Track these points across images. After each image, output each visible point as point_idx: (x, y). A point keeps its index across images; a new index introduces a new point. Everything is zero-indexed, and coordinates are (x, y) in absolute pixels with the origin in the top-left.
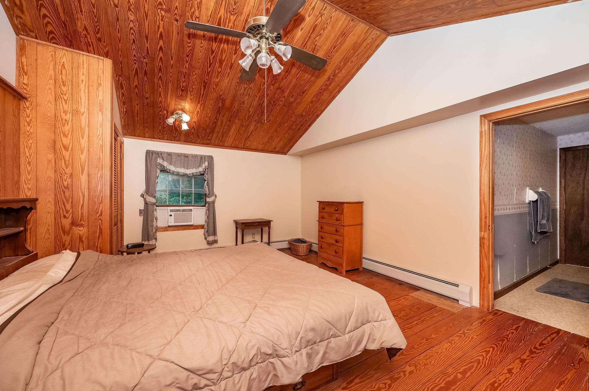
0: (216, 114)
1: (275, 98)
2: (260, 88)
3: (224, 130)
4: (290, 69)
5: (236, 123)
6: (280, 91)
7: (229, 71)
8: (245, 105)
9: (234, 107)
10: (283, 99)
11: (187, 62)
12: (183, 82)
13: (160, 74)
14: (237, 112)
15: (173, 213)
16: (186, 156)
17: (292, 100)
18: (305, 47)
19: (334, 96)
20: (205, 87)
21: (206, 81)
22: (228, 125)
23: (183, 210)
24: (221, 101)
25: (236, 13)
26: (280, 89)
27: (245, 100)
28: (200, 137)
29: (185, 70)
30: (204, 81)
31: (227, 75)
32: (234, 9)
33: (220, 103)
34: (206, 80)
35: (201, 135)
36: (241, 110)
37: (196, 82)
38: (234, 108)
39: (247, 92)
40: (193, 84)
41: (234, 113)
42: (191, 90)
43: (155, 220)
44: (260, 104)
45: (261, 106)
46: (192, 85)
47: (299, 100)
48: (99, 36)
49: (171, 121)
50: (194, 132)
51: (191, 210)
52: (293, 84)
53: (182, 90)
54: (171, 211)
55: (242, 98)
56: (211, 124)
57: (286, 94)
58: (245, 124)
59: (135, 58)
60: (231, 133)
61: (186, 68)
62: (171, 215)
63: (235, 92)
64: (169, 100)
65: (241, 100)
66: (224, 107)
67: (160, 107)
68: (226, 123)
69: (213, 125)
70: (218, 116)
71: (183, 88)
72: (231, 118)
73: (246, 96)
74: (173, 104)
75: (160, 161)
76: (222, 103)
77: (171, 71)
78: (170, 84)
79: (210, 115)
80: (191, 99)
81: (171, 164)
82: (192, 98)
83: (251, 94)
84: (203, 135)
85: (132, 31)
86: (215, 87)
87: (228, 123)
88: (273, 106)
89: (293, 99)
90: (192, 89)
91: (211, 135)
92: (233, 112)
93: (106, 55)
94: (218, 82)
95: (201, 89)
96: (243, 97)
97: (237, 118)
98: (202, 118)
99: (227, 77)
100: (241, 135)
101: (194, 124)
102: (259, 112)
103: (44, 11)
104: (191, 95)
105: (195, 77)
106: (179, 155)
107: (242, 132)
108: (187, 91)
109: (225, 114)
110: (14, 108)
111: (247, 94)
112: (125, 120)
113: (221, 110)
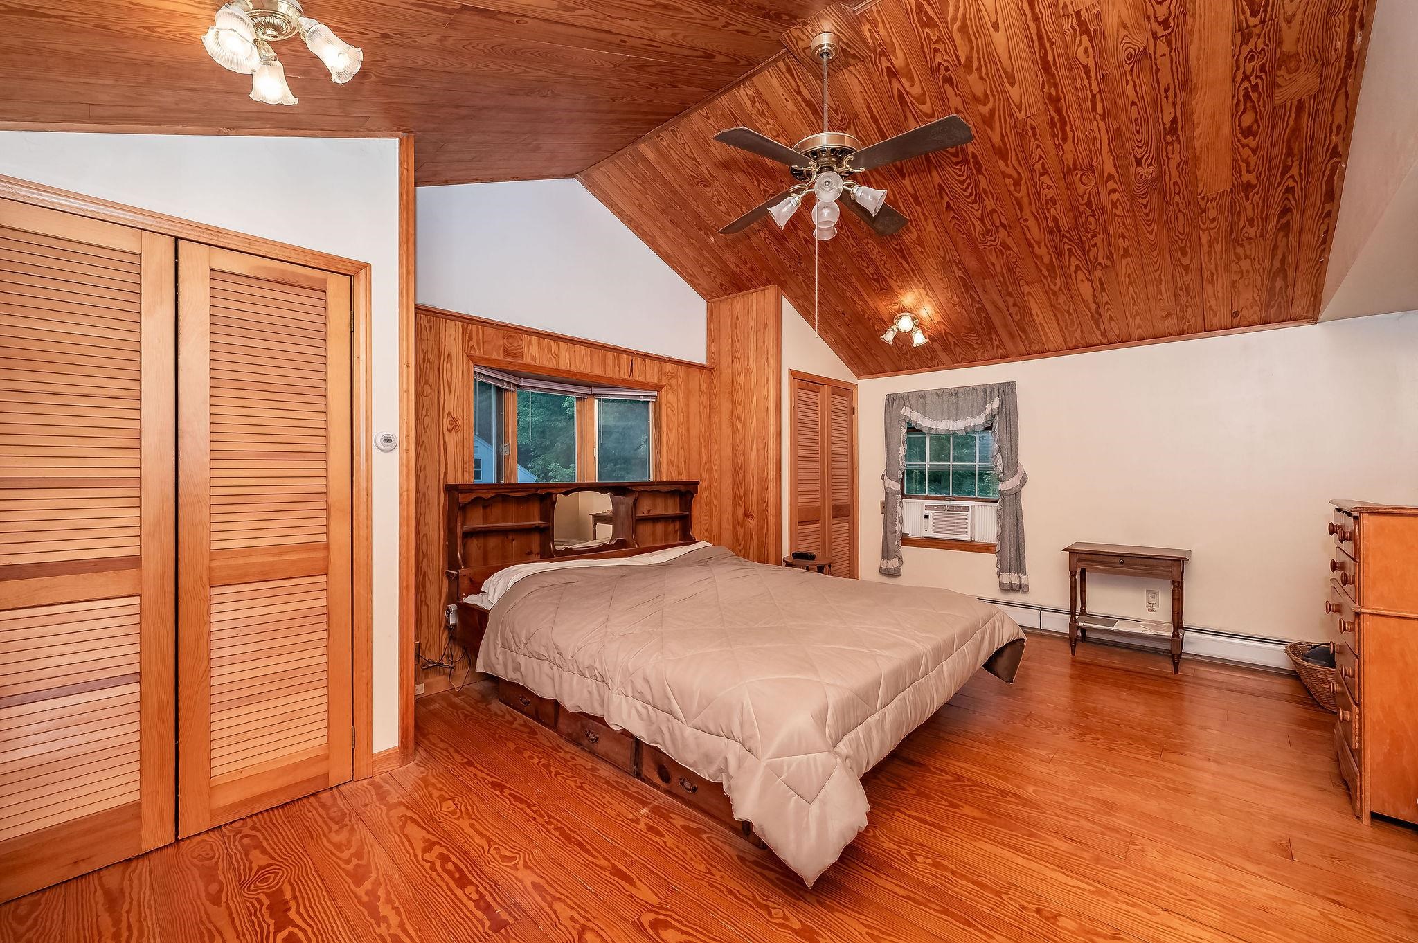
0: (967, 294)
1: (1082, 197)
2: (1016, 198)
3: (1017, 318)
4: (1055, 115)
5: (1030, 293)
6: (1080, 173)
7: (919, 209)
8: (1015, 249)
9: (993, 264)
10: (1111, 185)
11: (848, 237)
12: (867, 268)
13: (832, 273)
14: (1010, 271)
15: (930, 513)
16: (954, 393)
17: (1147, 171)
18: (1048, 45)
19: (1350, 57)
20: (904, 257)
21: (898, 247)
22: (1015, 305)
23: (951, 508)
24: (955, 267)
25: (849, 123)
26: (1075, 168)
27: (1004, 240)
28: (976, 346)
29: (855, 250)
30: (895, 249)
31: (922, 217)
32: (841, 121)
33: (956, 270)
34: (897, 245)
35: (974, 341)
36: (1014, 263)
37: (884, 258)
38: (994, 267)
39: (993, 223)
40: (883, 262)
41: (1003, 276)
42: (888, 273)
43: (898, 522)
44: (1051, 231)
45: (1060, 231)
46: (884, 266)
47: (1176, 155)
48: (749, 265)
49: (889, 337)
50: (955, 340)
51: (966, 509)
52: (1105, 137)
53: (877, 280)
54: (929, 507)
55: (993, 238)
56: (974, 315)
57: (1109, 168)
58: (1056, 288)
59: (793, 269)
60: (1039, 319)
61: (853, 246)
62: (927, 517)
63: (964, 236)
64: (871, 303)
65: (993, 243)
66: (970, 273)
67: (869, 319)
68: (1006, 303)
69: (980, 316)
70: (975, 296)
71: (875, 277)
72: (1008, 288)
73: (998, 232)
74: (884, 307)
75: (906, 411)
76: (959, 269)
77: (839, 260)
78: (854, 280)
79: (955, 298)
80: (901, 288)
81: (924, 415)
82: (900, 285)
83: (1004, 221)
84: (979, 342)
85: (768, 241)
86: (920, 249)
87: (1010, 301)
88: (1099, 215)
89: (1151, 164)
90: (888, 270)
91: (994, 336)
92: (999, 275)
93: (768, 282)
94: (919, 237)
95: (901, 264)
96: (992, 236)
97: (1022, 282)
98: (948, 311)
99: (926, 220)
100: (1070, 314)
101: (943, 327)
102: (1067, 247)
103: (706, 269)
104: (896, 281)
105: (876, 250)
106: (939, 394)
107: (1067, 308)
108: (885, 279)
109: (983, 285)
110: (702, 383)
111: (997, 227)
112: (843, 354)
113: (972, 282)
